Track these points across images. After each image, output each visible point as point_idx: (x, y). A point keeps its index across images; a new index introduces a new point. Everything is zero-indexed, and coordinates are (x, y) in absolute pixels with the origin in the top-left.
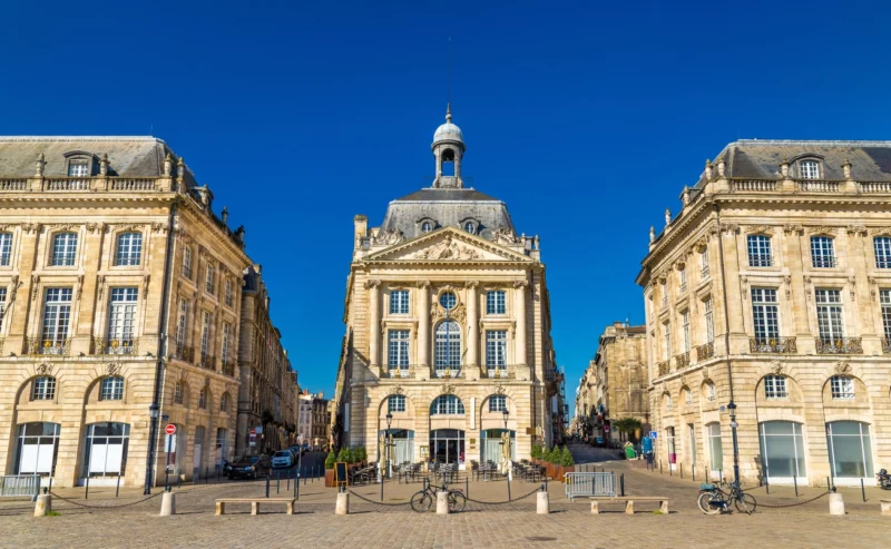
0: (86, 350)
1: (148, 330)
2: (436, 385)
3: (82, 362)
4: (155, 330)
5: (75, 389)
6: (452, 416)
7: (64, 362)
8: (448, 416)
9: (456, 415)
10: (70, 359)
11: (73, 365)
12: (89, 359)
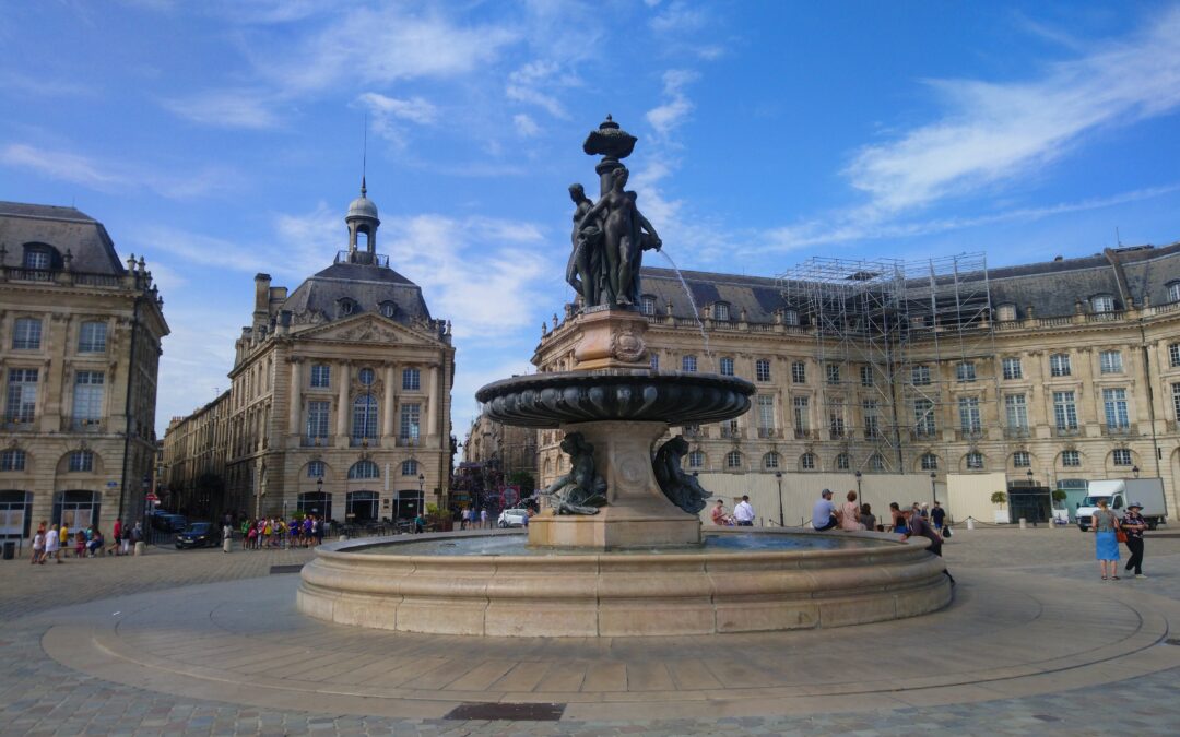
0: (56, 427)
1: (115, 411)
2: (354, 453)
3: (54, 439)
4: (123, 411)
5: (47, 462)
6: (368, 480)
7: (34, 438)
8: (365, 480)
9: (373, 480)
10: (42, 435)
11: (43, 441)
12: (61, 435)
